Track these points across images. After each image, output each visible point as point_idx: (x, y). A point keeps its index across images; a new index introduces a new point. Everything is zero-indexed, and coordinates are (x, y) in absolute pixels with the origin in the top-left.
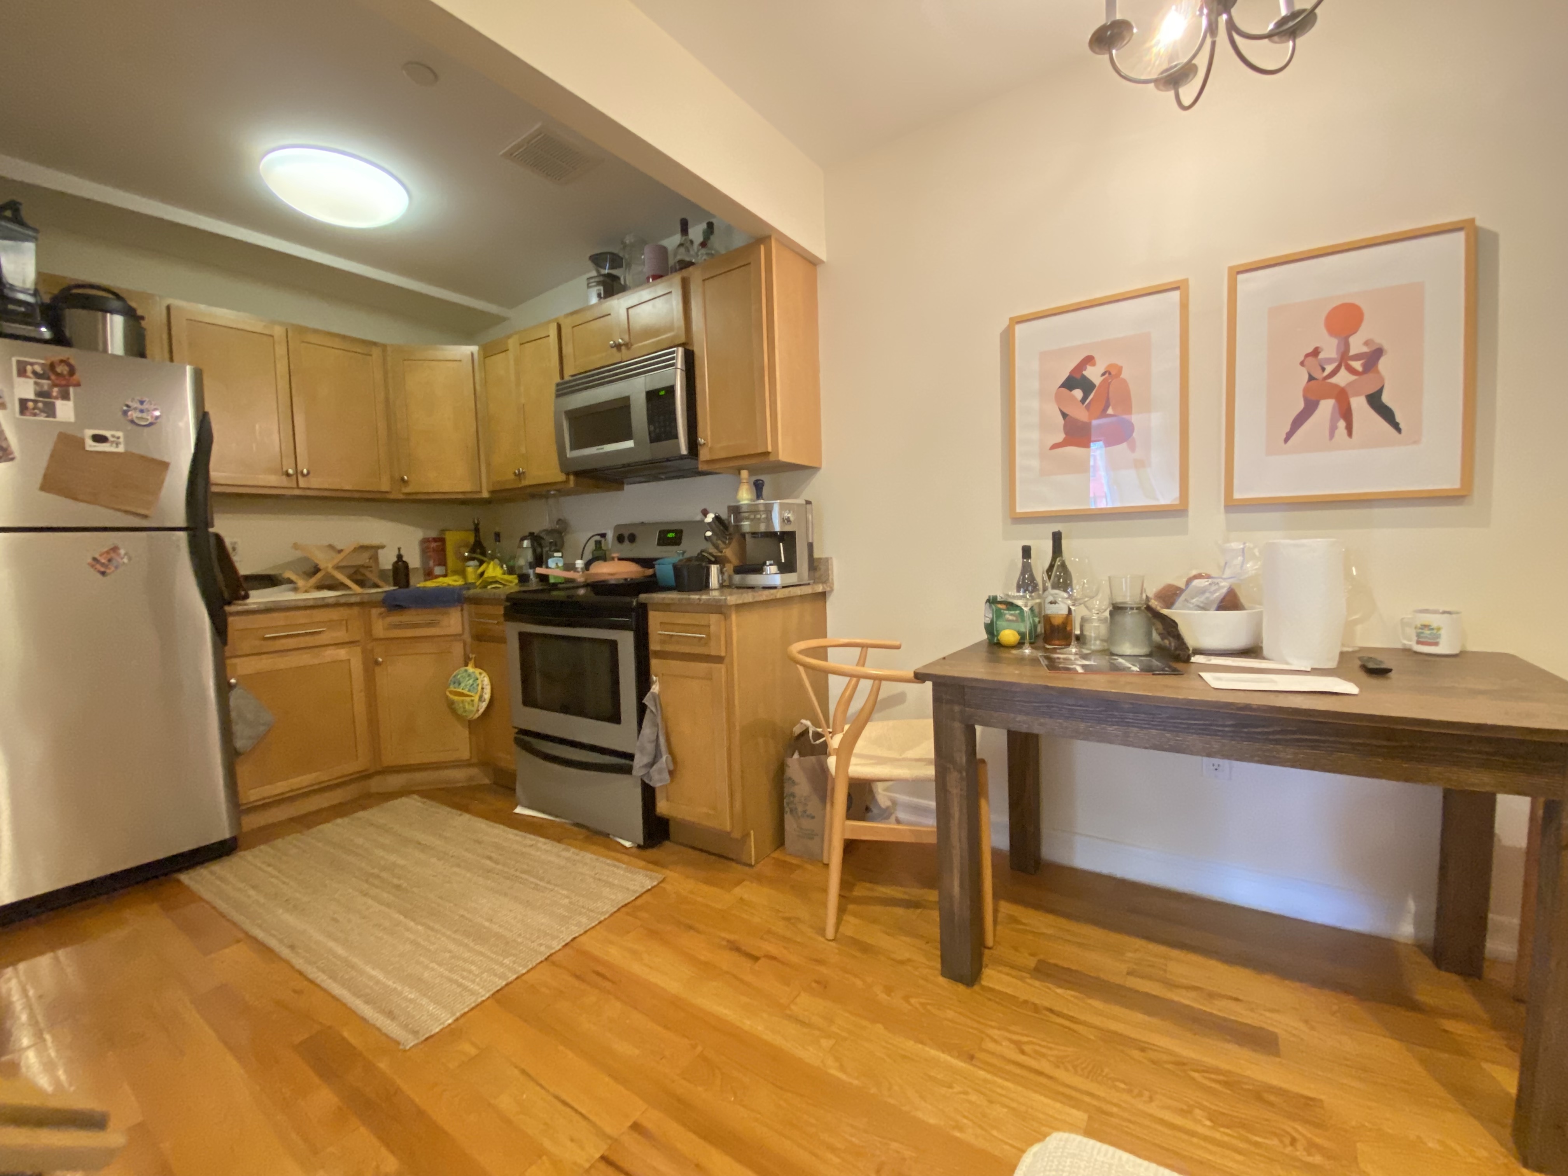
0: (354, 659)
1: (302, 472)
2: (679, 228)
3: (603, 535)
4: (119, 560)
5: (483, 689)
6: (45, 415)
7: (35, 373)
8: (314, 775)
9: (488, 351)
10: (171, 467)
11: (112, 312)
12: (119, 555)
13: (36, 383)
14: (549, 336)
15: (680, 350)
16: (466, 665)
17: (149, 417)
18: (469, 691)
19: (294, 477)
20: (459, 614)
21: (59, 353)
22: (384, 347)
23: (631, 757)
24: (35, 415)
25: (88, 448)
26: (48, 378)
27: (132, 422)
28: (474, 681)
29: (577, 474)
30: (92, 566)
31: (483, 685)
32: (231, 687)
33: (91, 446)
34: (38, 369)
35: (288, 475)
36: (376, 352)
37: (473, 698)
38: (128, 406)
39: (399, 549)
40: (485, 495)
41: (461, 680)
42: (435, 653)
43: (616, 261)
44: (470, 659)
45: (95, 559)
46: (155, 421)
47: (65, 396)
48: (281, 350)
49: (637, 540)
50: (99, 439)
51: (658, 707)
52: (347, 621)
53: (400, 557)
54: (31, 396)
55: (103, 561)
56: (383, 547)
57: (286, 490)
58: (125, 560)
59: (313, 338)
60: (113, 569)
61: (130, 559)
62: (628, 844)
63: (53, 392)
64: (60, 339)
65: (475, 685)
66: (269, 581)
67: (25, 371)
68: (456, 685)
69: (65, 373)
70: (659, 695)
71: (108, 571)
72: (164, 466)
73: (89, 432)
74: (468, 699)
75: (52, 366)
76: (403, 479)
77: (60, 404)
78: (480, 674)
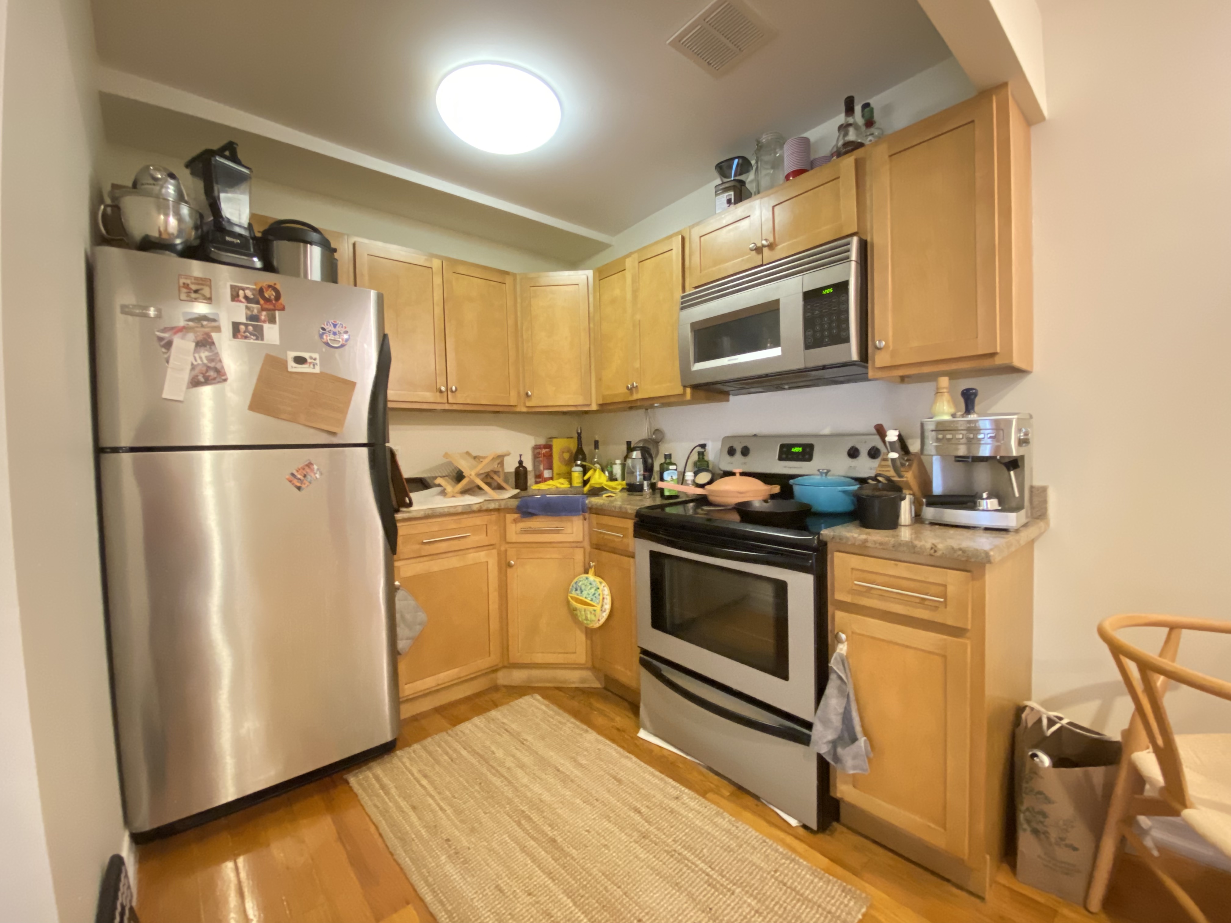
0: (490, 559)
1: (451, 389)
2: (843, 108)
3: (703, 446)
4: (312, 475)
5: (603, 598)
6: (255, 338)
7: (246, 297)
8: (456, 670)
9: (602, 274)
10: (358, 387)
11: (311, 244)
12: (312, 470)
13: (247, 308)
14: (672, 250)
15: (855, 240)
16: (586, 572)
17: (340, 340)
18: (592, 600)
19: (445, 394)
20: (581, 522)
21: (269, 278)
22: (514, 275)
23: (809, 726)
24: (246, 337)
25: (290, 370)
26: (257, 303)
27: (327, 344)
28: (596, 590)
29: (696, 387)
30: (290, 481)
31: (603, 595)
32: (397, 589)
33: (293, 367)
34: (249, 294)
35: (441, 392)
36: (509, 280)
37: (594, 608)
38: (323, 329)
39: (521, 456)
40: (594, 407)
41: (583, 587)
42: (558, 558)
43: (745, 165)
44: (590, 567)
45: (293, 474)
46: (345, 343)
47: (272, 320)
48: (438, 280)
49: (752, 453)
50: (300, 360)
51: (848, 670)
52: (486, 525)
53: (521, 463)
54: (243, 320)
55: (299, 476)
56: (509, 454)
57: (436, 405)
58: (318, 476)
59: (462, 269)
60: (307, 483)
61: (321, 474)
62: (794, 822)
63: (262, 315)
64: (269, 267)
65: (597, 595)
66: (422, 484)
67: (238, 296)
68: (579, 592)
69: (273, 297)
70: (847, 657)
71: (303, 486)
72: (352, 385)
73: (292, 354)
74: (591, 608)
75: (261, 291)
76: (527, 394)
77: (266, 327)
78: (601, 583)
